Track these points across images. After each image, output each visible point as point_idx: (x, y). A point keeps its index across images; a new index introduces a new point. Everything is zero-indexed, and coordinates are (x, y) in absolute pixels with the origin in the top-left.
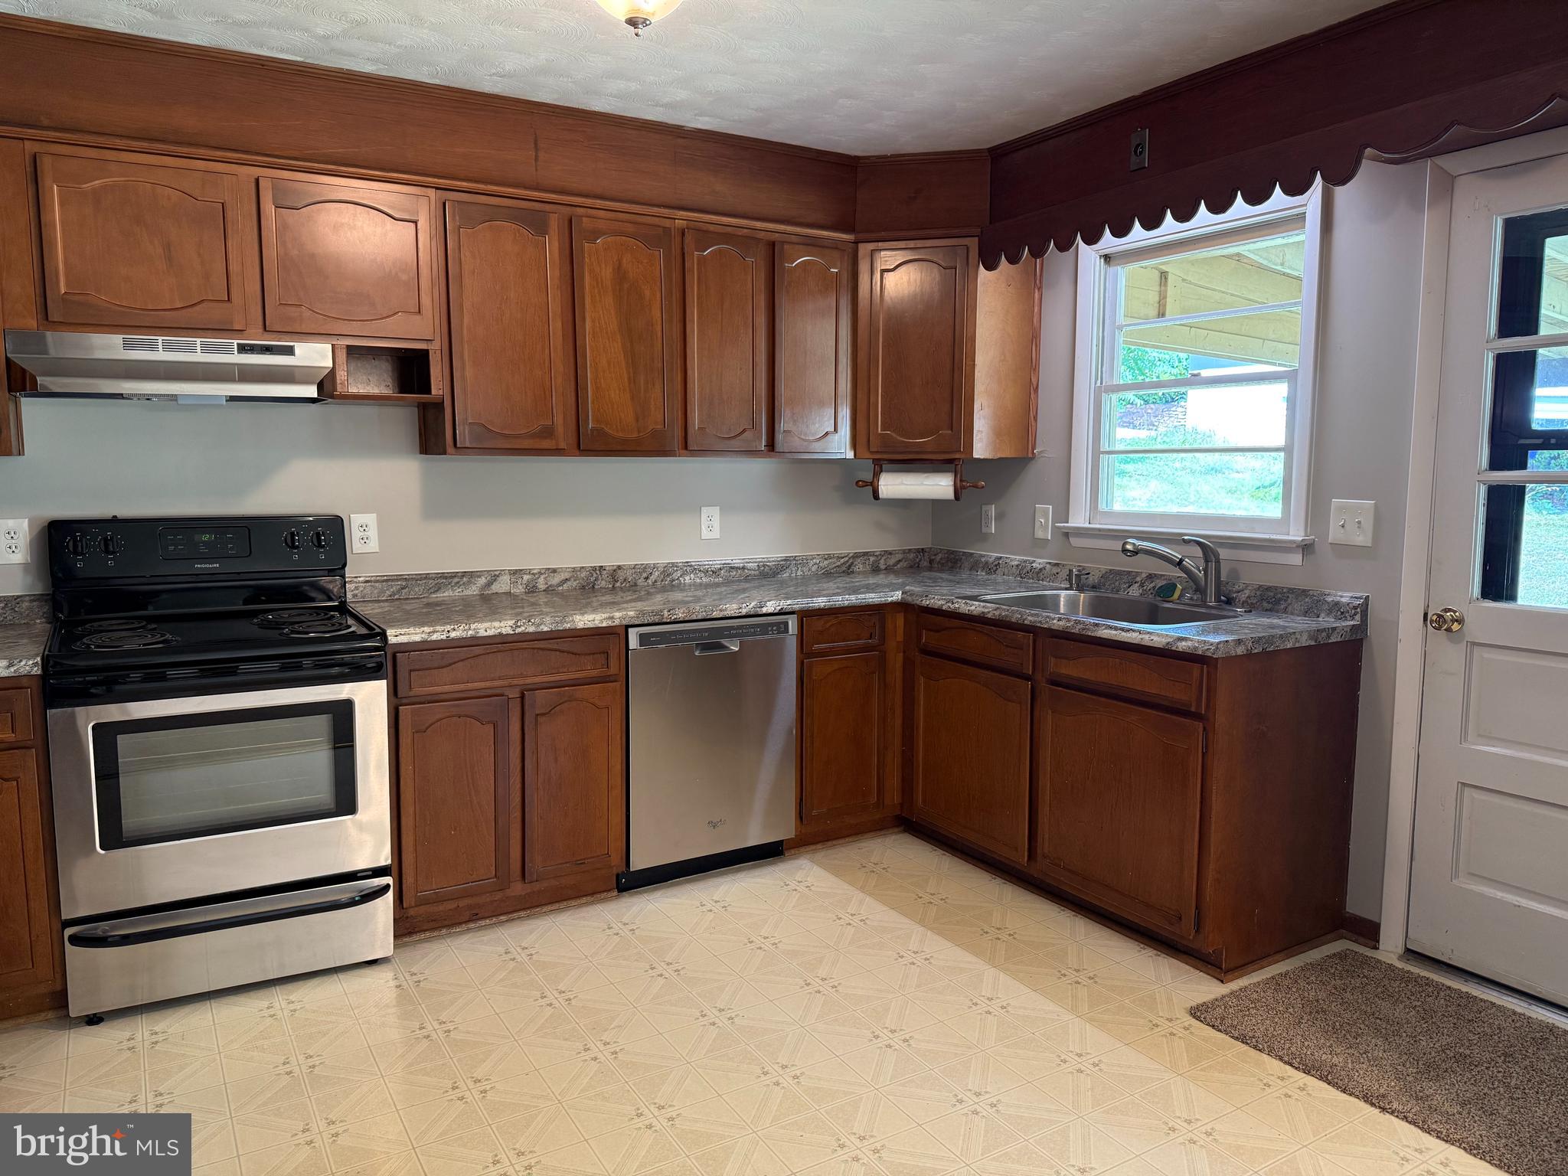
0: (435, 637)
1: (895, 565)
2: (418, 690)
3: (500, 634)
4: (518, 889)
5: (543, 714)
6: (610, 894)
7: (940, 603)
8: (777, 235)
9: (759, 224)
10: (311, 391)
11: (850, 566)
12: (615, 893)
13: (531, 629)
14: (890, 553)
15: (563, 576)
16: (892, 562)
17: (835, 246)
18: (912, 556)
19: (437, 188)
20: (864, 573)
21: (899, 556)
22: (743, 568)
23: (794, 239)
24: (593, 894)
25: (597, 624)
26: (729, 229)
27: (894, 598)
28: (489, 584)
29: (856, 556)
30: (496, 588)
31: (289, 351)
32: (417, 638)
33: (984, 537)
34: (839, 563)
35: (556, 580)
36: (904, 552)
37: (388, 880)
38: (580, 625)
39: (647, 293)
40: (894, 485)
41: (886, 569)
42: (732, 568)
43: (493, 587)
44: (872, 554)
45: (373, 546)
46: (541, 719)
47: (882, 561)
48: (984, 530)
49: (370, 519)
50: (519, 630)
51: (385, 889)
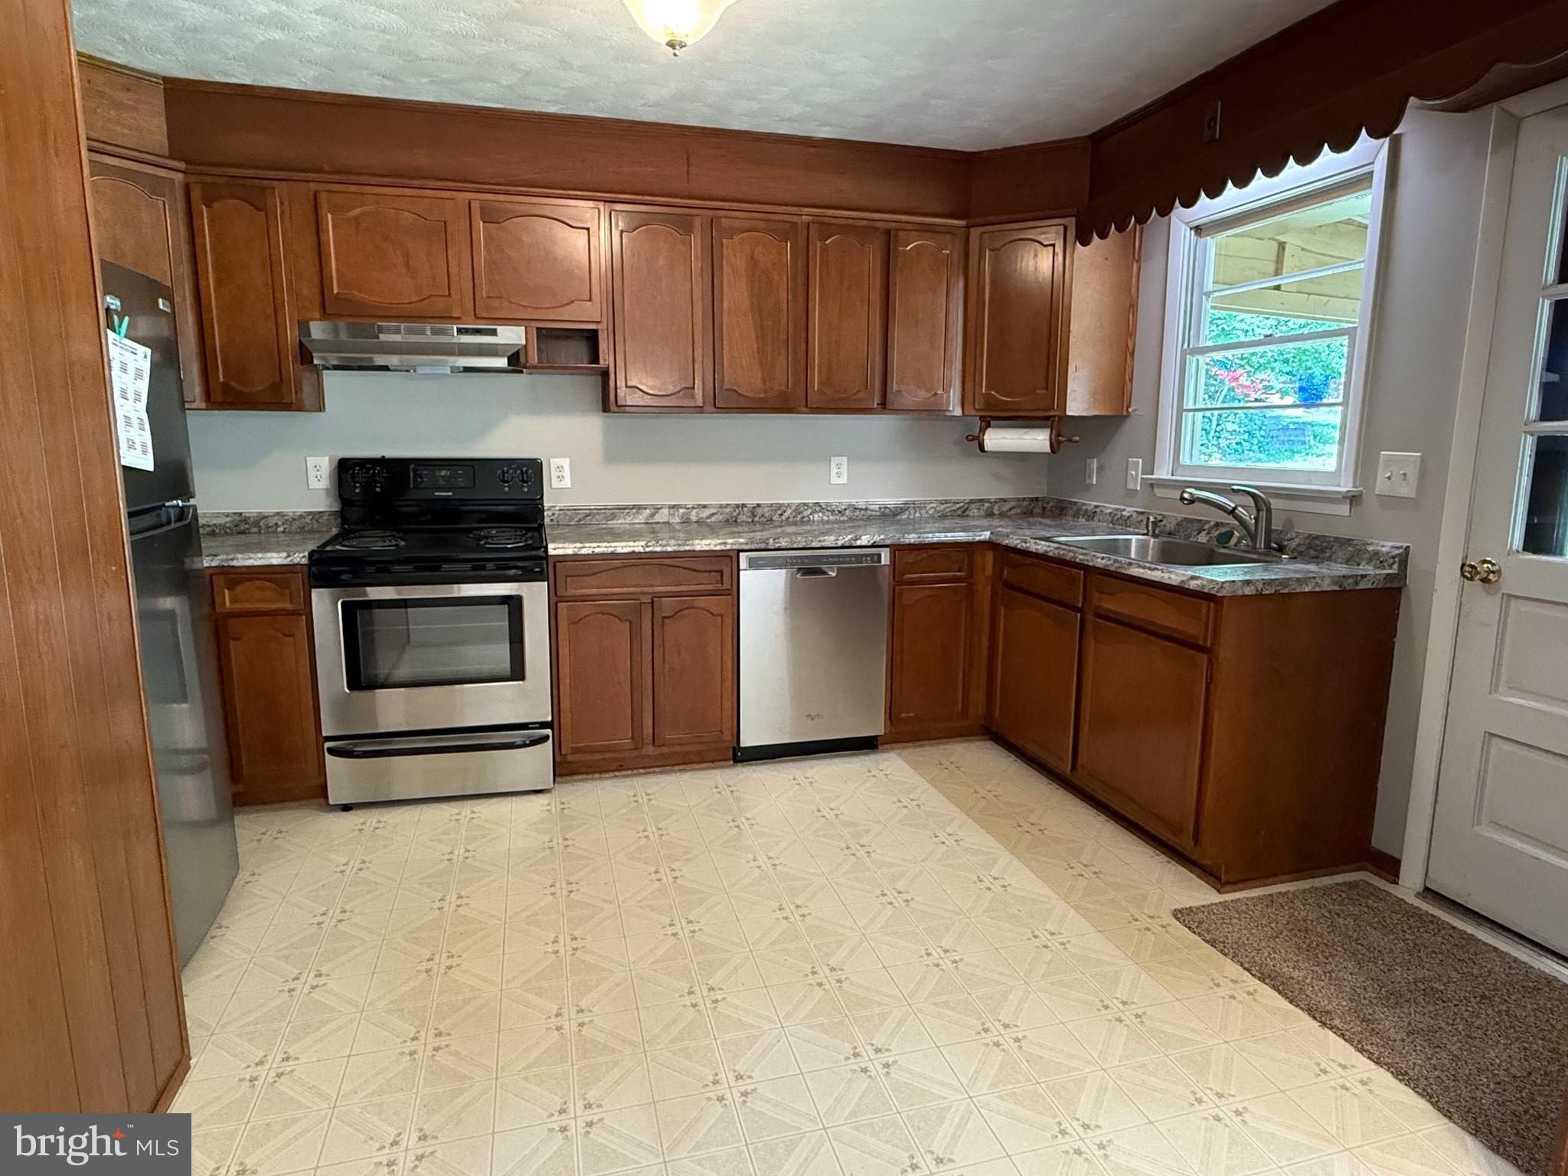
0: (583, 551)
1: (1007, 511)
2: (572, 592)
3: (633, 552)
4: (650, 750)
5: (669, 617)
6: (726, 763)
7: (1016, 542)
8: (894, 224)
9: (876, 216)
10: (502, 362)
11: (965, 511)
12: (732, 762)
13: (658, 549)
14: (1005, 500)
15: (711, 511)
16: (1006, 508)
17: (948, 231)
18: (1025, 503)
19: (605, 201)
20: (979, 517)
21: (1013, 504)
22: (866, 509)
23: (909, 227)
24: (713, 762)
25: (712, 547)
26: (851, 222)
27: (982, 538)
28: (652, 515)
29: (972, 502)
30: (657, 519)
31: (494, 333)
32: (570, 552)
33: (1087, 488)
34: (954, 508)
35: (706, 513)
36: (1018, 500)
37: (549, 732)
38: (698, 548)
39: (776, 277)
40: (997, 439)
41: (1000, 514)
42: (856, 509)
43: (656, 517)
44: (988, 501)
45: (567, 483)
46: (666, 621)
47: (996, 507)
48: (1088, 481)
49: (565, 462)
50: (648, 549)
51: (545, 738)
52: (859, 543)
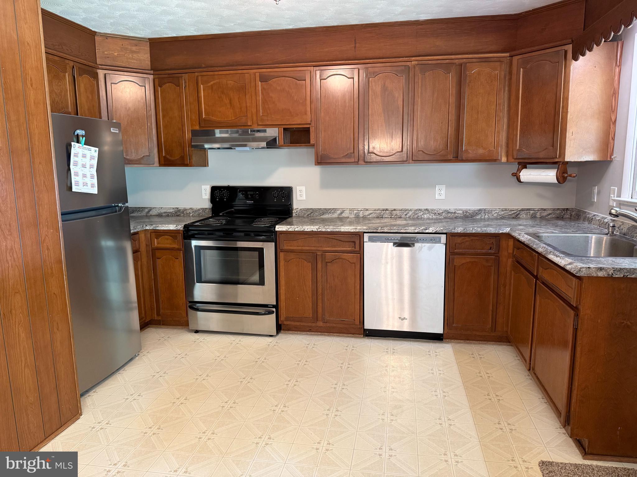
1: (546, 216)
2: (286, 247)
4: (320, 324)
5: (329, 262)
6: (360, 336)
8: (465, 60)
9: (453, 57)
11: (517, 215)
12: (362, 336)
14: (545, 210)
16: (545, 214)
17: (499, 60)
18: (558, 212)
20: (526, 219)
21: (550, 212)
23: (474, 60)
24: (353, 334)
26: (439, 61)
29: (523, 210)
31: (265, 131)
33: (592, 204)
34: (511, 213)
36: (554, 210)
37: (274, 310)
39: (397, 95)
41: (541, 218)
43: (343, 214)
44: (533, 210)
45: (304, 198)
46: (328, 264)
47: (538, 214)
48: (593, 200)
49: (303, 188)
51: (273, 312)
52: (427, 231)
